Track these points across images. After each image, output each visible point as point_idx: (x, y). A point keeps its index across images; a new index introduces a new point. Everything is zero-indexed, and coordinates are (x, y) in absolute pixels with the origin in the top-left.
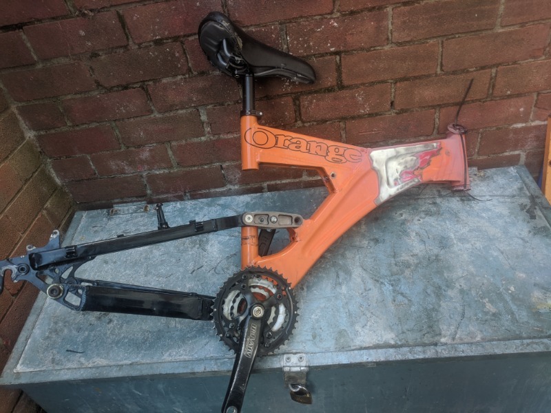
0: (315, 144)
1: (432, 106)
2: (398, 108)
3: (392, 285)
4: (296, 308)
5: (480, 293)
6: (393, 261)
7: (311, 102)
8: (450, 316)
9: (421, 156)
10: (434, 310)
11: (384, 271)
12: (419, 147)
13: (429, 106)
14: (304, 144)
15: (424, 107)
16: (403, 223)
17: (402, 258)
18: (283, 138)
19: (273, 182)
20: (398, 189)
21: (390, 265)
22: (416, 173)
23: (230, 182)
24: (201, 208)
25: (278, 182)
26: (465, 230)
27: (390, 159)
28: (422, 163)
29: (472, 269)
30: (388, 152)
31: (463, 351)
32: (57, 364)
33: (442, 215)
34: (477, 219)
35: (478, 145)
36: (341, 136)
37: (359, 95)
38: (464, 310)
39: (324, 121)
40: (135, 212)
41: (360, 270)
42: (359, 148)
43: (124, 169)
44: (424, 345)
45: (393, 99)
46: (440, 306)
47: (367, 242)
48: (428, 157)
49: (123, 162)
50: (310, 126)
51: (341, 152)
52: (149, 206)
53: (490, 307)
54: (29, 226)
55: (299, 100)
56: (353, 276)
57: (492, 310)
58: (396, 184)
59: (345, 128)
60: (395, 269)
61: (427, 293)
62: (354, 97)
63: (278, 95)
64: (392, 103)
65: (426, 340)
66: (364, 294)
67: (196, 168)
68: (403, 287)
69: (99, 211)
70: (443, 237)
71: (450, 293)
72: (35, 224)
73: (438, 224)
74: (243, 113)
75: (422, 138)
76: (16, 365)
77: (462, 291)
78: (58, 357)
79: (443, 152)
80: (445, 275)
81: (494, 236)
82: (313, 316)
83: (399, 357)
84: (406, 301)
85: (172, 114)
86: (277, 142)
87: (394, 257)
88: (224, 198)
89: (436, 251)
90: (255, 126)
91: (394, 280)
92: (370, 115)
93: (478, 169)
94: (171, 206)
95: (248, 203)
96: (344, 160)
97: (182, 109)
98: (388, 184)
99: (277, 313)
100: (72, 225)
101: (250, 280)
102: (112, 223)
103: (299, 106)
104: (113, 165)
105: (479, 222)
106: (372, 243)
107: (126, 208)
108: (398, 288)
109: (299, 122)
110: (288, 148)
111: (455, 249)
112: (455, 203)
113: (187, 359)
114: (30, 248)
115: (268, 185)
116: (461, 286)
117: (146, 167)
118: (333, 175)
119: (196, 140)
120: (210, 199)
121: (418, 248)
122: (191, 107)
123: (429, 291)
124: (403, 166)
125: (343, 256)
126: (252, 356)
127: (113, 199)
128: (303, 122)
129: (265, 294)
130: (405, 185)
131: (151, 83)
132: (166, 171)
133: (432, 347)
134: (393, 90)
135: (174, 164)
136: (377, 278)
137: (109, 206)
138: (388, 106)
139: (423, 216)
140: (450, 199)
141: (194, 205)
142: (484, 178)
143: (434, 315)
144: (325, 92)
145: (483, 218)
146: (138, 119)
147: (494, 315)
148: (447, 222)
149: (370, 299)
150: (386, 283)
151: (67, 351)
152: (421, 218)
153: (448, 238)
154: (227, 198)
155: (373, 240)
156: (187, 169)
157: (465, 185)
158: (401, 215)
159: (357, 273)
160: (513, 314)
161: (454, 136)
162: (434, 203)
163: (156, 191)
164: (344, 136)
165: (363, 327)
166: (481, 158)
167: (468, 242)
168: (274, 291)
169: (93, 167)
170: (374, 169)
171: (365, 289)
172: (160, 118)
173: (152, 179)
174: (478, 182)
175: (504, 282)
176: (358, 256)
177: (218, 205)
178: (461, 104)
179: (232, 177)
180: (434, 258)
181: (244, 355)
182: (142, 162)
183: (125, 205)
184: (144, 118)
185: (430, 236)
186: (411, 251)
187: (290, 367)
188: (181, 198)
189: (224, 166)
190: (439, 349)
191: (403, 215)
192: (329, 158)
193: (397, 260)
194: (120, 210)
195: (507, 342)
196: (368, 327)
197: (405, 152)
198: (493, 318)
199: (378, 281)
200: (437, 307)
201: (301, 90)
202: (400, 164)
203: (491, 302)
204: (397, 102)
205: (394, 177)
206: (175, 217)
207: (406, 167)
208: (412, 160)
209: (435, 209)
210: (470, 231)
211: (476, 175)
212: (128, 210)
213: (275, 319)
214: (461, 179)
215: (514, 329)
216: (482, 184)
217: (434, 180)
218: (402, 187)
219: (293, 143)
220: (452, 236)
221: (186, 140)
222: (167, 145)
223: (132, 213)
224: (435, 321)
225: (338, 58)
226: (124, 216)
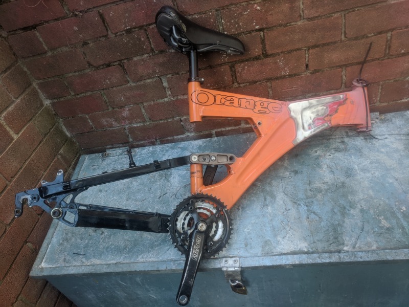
0: (245, 100)
1: (339, 66)
2: (312, 69)
3: (307, 206)
4: (231, 224)
5: (377, 212)
6: (308, 187)
7: (244, 69)
8: (352, 230)
9: (330, 106)
10: (339, 225)
11: (301, 195)
12: (328, 99)
13: (337, 66)
14: (236, 101)
15: (333, 67)
16: (317, 158)
17: (315, 185)
18: (220, 97)
19: (219, 130)
20: (311, 132)
21: (306, 190)
22: (326, 119)
23: (188, 131)
24: (167, 151)
25: (223, 129)
26: (366, 163)
27: (305, 109)
28: (331, 111)
29: (372, 193)
30: (304, 103)
31: (361, 257)
32: (67, 263)
33: (349, 150)
34: (377, 153)
35: (379, 94)
36: (269, 93)
37: (280, 61)
38: (363, 225)
39: (255, 82)
40: (121, 154)
41: (282, 194)
42: (280, 102)
43: (112, 124)
44: (330, 252)
45: (307, 63)
46: (344, 222)
47: (288, 173)
48: (336, 107)
49: (111, 119)
50: (244, 86)
51: (265, 106)
53: (385, 223)
54: (48, 167)
55: (234, 67)
56: (277, 199)
57: (386, 225)
58: (309, 129)
59: (271, 87)
60: (309, 193)
61: (334, 212)
62: (276, 63)
63: (218, 65)
64: (307, 66)
65: (332, 248)
66: (285, 213)
67: (162, 121)
68: (315, 208)
69: (97, 154)
70: (348, 169)
71: (352, 212)
72: (53, 165)
73: (345, 158)
74: (190, 80)
75: (333, 91)
76: (41, 263)
77: (362, 211)
78: (68, 258)
79: (348, 101)
80: (349, 198)
81: (390, 166)
82: (246, 230)
83: (310, 261)
84: (318, 219)
85: (142, 83)
86: (215, 100)
87: (309, 184)
88: (183, 143)
89: (342, 179)
90: (199, 89)
91: (309, 202)
92: (290, 76)
93: (380, 114)
94: (146, 150)
95: (200, 146)
96: (268, 112)
97: (149, 79)
98: (303, 128)
99: (217, 227)
100: (79, 164)
101: (196, 204)
102: (105, 163)
103: (235, 71)
104: (104, 121)
105: (378, 156)
106: (293, 174)
107: (115, 152)
108: (311, 209)
109: (236, 84)
110: (224, 104)
111: (358, 177)
112: (359, 141)
113: (154, 261)
114: (43, 182)
115: (215, 132)
116: (361, 206)
117: (127, 122)
118: (259, 124)
119: (161, 101)
120: (173, 143)
121: (328, 177)
122: (155, 77)
123: (335, 211)
124: (316, 114)
125: (270, 184)
126: (198, 259)
127: (106, 146)
128: (239, 84)
129: (208, 213)
130: (317, 129)
131: (126, 61)
132: (142, 124)
133: (337, 253)
134: (307, 55)
135: (147, 120)
136: (295, 201)
137: (103, 151)
138: (304, 68)
139: (334, 152)
140: (355, 138)
141: (162, 148)
142: (384, 121)
143: (339, 229)
144: (253, 60)
145: (382, 152)
146: (119, 87)
147: (388, 229)
148: (353, 156)
149: (289, 217)
150: (302, 205)
151: (74, 253)
152: (331, 153)
153: (352, 169)
154: (186, 142)
155: (293, 172)
156: (156, 122)
157: (367, 127)
158: (316, 152)
159: (280, 197)
160: (403, 228)
161: (357, 89)
162: (343, 142)
163: (136, 139)
164: (271, 92)
165: (283, 238)
166: (382, 105)
167: (369, 171)
168: (214, 211)
169: (91, 124)
170: (291, 117)
171: (286, 209)
172: (134, 86)
173: (132, 130)
174: (379, 124)
175: (397, 203)
176: (281, 184)
177: (179, 148)
178: (362, 63)
179: (189, 127)
180: (341, 184)
181: (191, 259)
182: (125, 119)
183: (114, 149)
184: (123, 86)
185: (338, 168)
186: (323, 180)
187: (227, 267)
188: (153, 144)
189: (182, 119)
190: (342, 255)
191: (318, 152)
192: (256, 110)
193: (312, 186)
194: (110, 154)
195: (397, 251)
196: (287, 238)
197: (317, 104)
198: (387, 231)
199: (295, 203)
200: (341, 223)
201: (235, 60)
202: (313, 113)
203: (386, 219)
204: (310, 65)
205: (308, 123)
206: (148, 158)
207: (318, 115)
208: (322, 109)
209: (343, 146)
210: (371, 163)
211: (377, 118)
212: (116, 153)
213: (216, 232)
214: (364, 122)
215: (404, 240)
216: (382, 126)
217: (341, 124)
218: (315, 130)
219: (228, 100)
220: (356, 167)
221: (154, 101)
222: (141, 106)
223: (119, 155)
224: (340, 234)
225: (262, 33)
226: (114, 157)
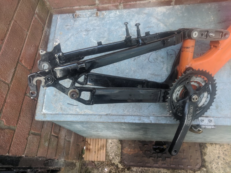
4: (215, 94)
40: (91, 16)
52: (98, 12)
69: (67, 14)
76: (42, 110)
78: (63, 107)
94: (113, 14)
95: (164, 13)
100: (53, 24)
101: (192, 78)
102: (77, 23)
107: (84, 13)
114: (42, 52)
126: (190, 125)
127: (74, 6)
129: (197, 85)
137: (73, 12)
141: (129, 13)
151: (68, 104)
163: (102, 2)
168: (203, 84)
183: (83, 11)
188: (117, 8)
194: (80, 15)
212: (86, 15)
223: (89, 17)
226: (84, 19)
